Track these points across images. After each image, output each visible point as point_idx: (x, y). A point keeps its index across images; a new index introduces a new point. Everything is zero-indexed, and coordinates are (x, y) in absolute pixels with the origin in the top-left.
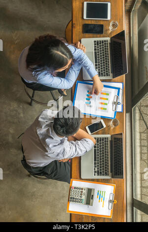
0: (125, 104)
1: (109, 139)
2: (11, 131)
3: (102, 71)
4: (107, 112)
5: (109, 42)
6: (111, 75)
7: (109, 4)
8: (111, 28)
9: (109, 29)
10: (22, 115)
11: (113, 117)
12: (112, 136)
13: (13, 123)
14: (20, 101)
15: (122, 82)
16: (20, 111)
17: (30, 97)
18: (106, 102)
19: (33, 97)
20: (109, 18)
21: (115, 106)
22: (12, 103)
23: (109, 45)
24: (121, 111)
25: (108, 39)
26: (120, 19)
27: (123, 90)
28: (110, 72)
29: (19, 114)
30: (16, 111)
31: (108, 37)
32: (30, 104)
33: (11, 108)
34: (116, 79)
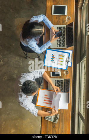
0: (73, 62)
1: (64, 81)
2: (16, 72)
3: (61, 44)
4: (63, 66)
5: (65, 27)
6: (66, 46)
7: (66, 7)
8: (67, 20)
9: (66, 21)
10: (21, 64)
11: (66, 69)
12: (65, 80)
13: (17, 68)
14: (21, 56)
15: (72, 50)
16: (21, 62)
17: (25, 55)
18: (62, 60)
19: (27, 55)
20: (66, 14)
21: (67, 63)
22: (16, 57)
23: (65, 29)
24: (70, 66)
25: (65, 26)
26: (72, 15)
27: (72, 55)
28: (65, 44)
29: (20, 63)
30: (19, 61)
31: (65, 25)
32: (26, 58)
33: (16, 60)
34: (68, 48)
